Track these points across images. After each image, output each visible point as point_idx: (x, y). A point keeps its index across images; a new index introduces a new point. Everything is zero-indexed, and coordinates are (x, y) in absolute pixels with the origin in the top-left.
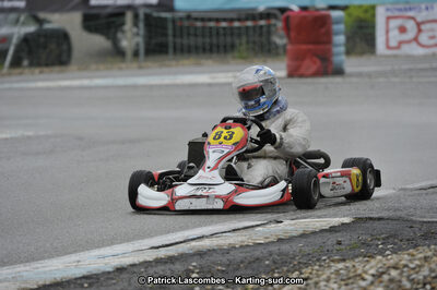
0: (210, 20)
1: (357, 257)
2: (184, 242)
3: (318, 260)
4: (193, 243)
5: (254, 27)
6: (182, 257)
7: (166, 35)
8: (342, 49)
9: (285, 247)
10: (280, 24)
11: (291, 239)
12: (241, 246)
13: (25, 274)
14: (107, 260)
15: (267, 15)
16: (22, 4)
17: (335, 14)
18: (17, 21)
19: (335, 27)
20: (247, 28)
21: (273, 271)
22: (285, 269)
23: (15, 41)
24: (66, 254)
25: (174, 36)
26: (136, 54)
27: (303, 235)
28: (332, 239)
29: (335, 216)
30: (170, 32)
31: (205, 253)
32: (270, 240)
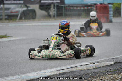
0: (75, 7)
1: (116, 73)
2: (67, 69)
3: (105, 74)
4: (70, 69)
5: (87, 9)
6: (66, 73)
7: (63, 11)
8: (112, 15)
9: (95, 71)
10: (94, 8)
11: (97, 68)
12: (83, 70)
13: (23, 77)
14: (46, 74)
15: (91, 6)
16: (22, 2)
17: (110, 5)
18: (21, 7)
19: (110, 9)
20: (85, 9)
21: (92, 77)
22: (95, 76)
23: (20, 12)
24: (34, 72)
25: (65, 11)
26: (54, 16)
27: (101, 67)
28: (109, 68)
29: (110, 62)
30: (64, 10)
31: (73, 72)
32: (91, 68)
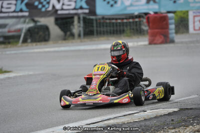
0: (113, 19)
1: (181, 126)
2: (101, 121)
3: (163, 128)
4: (106, 122)
5: (133, 22)
7: (93, 27)
8: (174, 31)
9: (148, 123)
10: (145, 20)
11: (150, 119)
12: (128, 123)
15: (139, 16)
16: (27, 14)
17: (170, 15)
18: (25, 22)
19: (170, 21)
20: (130, 22)
22: (148, 132)
23: (24, 31)
24: (48, 128)
25: (97, 27)
26: (79, 35)
27: (156, 117)
28: (169, 118)
29: (171, 108)
30: (95, 25)
32: (141, 119)
